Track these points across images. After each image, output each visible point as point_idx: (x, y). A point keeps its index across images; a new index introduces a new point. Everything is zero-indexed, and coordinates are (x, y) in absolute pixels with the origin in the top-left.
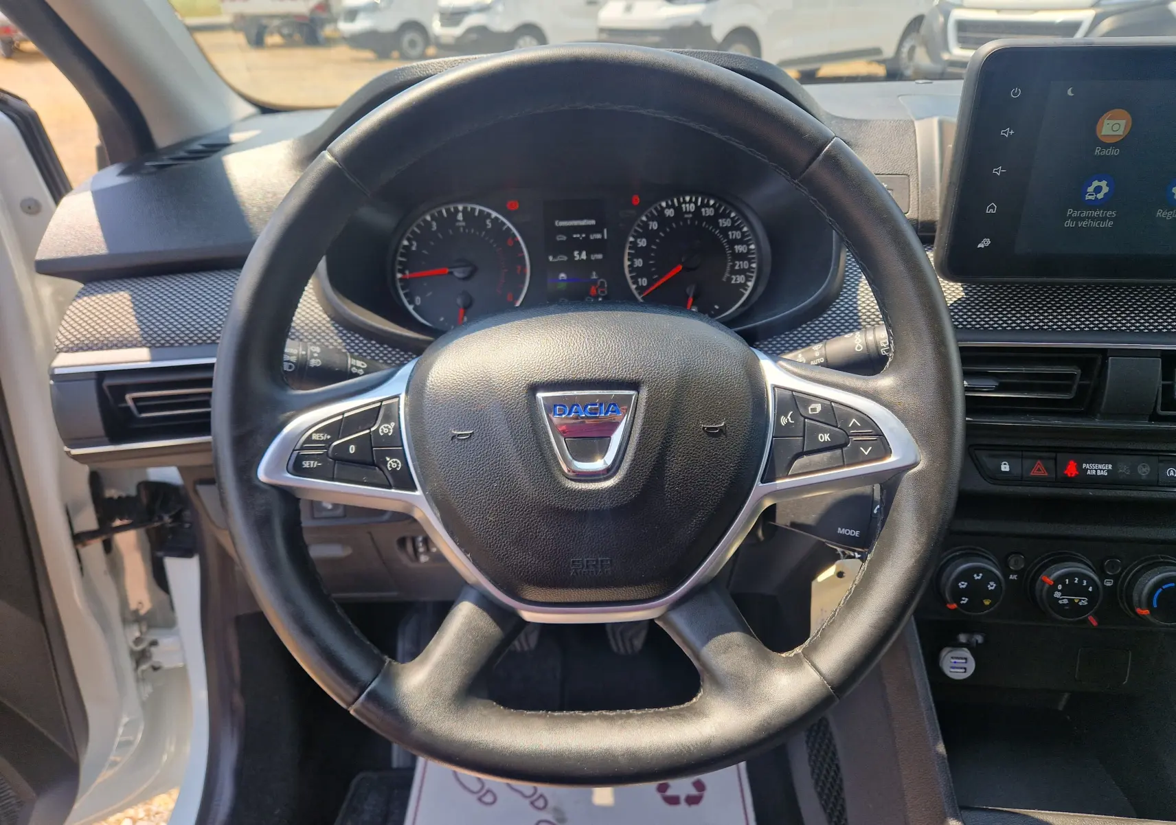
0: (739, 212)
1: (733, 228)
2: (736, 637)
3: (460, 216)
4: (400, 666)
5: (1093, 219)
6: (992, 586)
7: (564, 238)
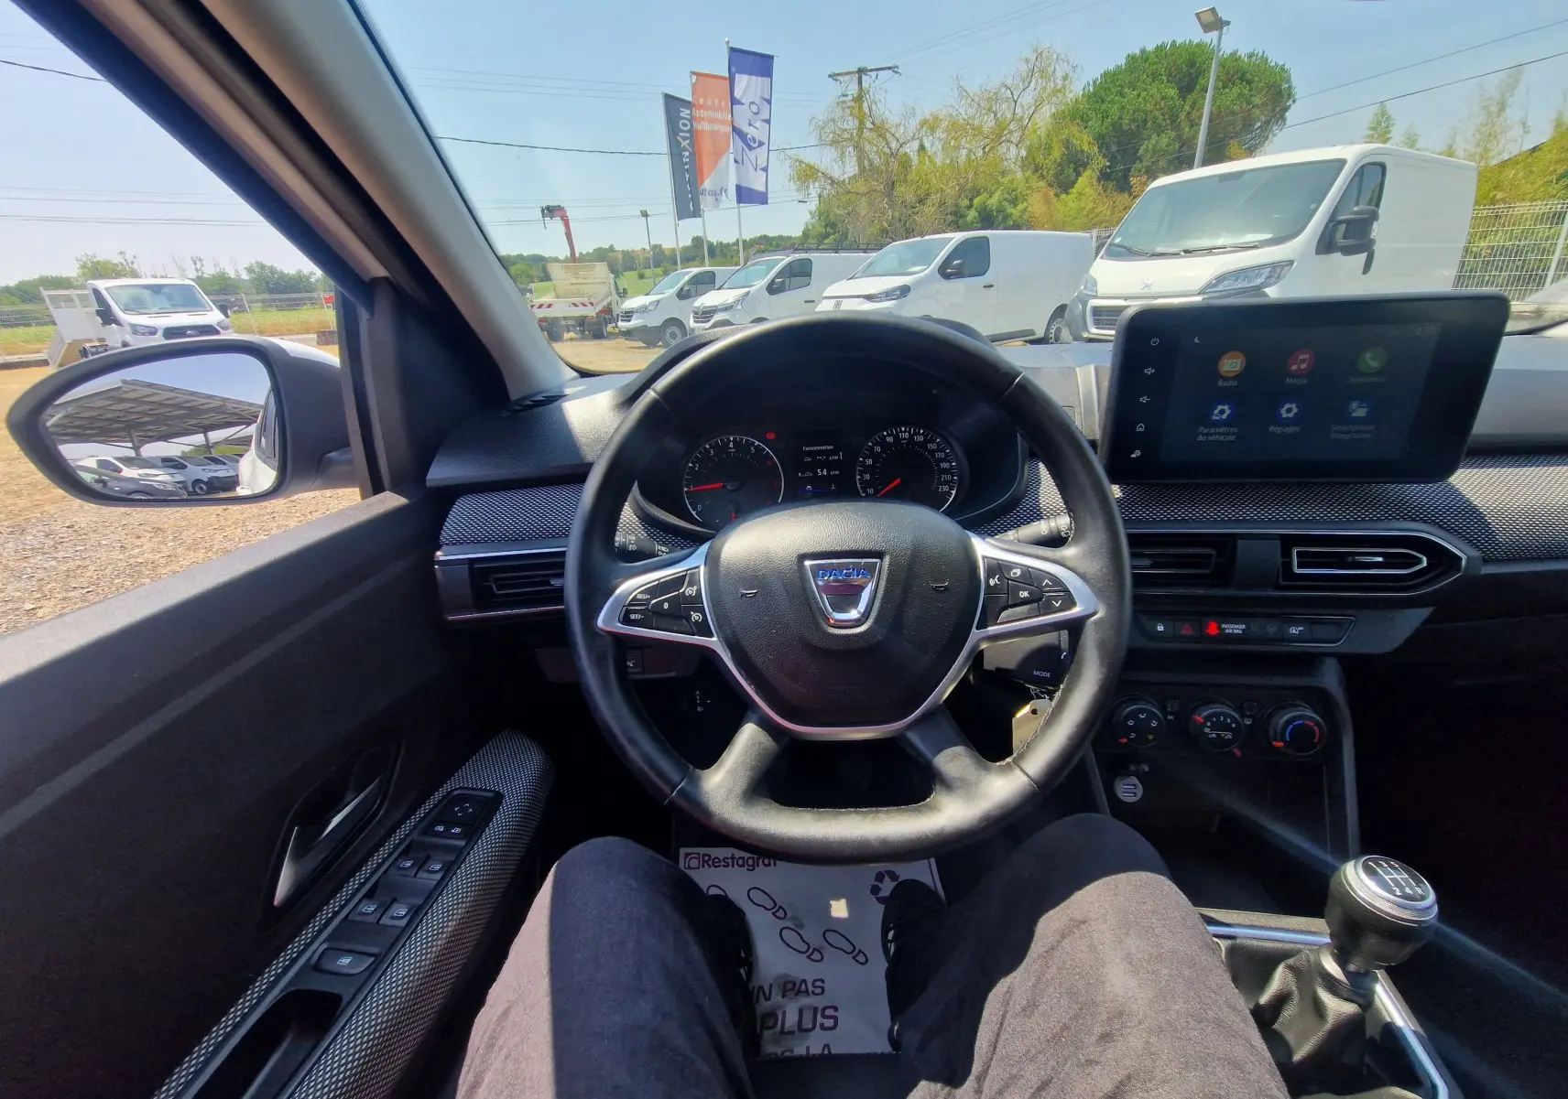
0: (944, 439)
1: (938, 450)
2: (959, 749)
3: (731, 445)
4: (701, 772)
5: (1221, 434)
6: (1154, 724)
7: (810, 459)
